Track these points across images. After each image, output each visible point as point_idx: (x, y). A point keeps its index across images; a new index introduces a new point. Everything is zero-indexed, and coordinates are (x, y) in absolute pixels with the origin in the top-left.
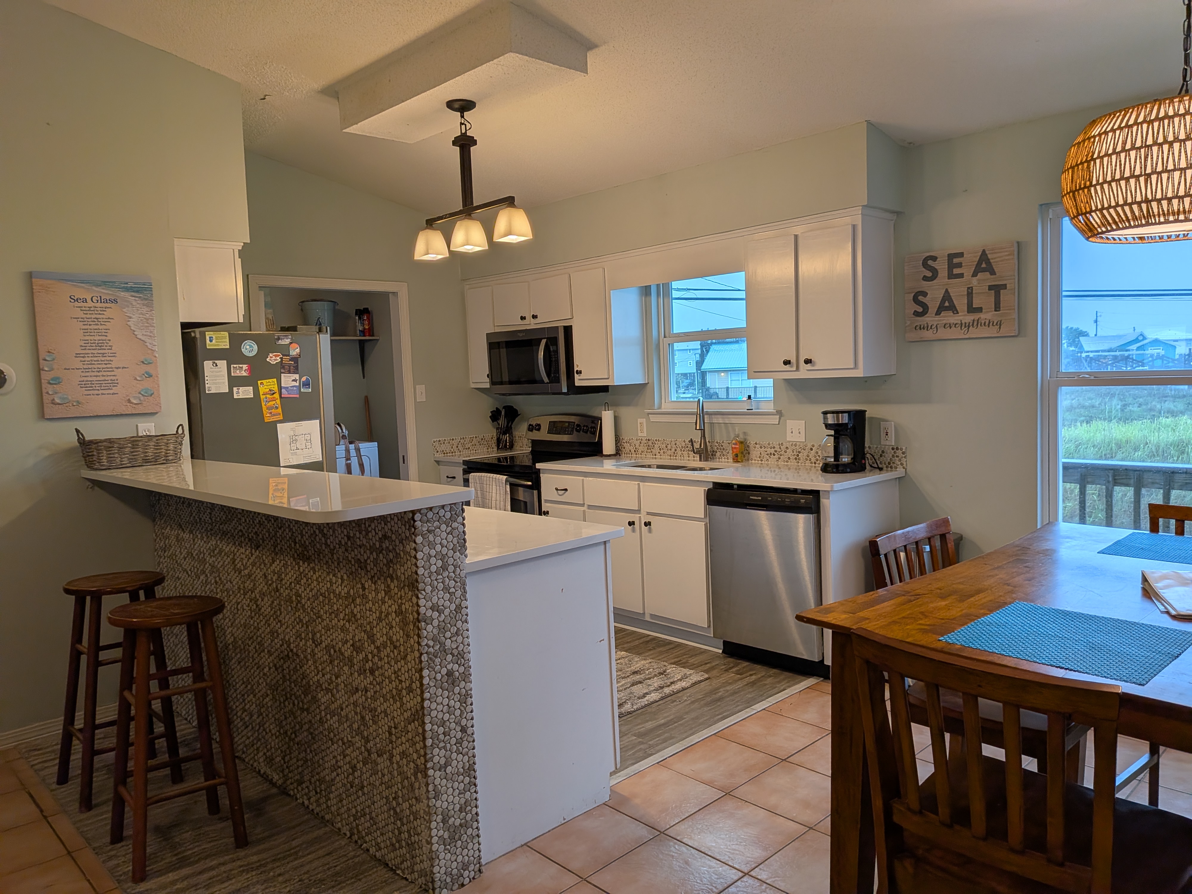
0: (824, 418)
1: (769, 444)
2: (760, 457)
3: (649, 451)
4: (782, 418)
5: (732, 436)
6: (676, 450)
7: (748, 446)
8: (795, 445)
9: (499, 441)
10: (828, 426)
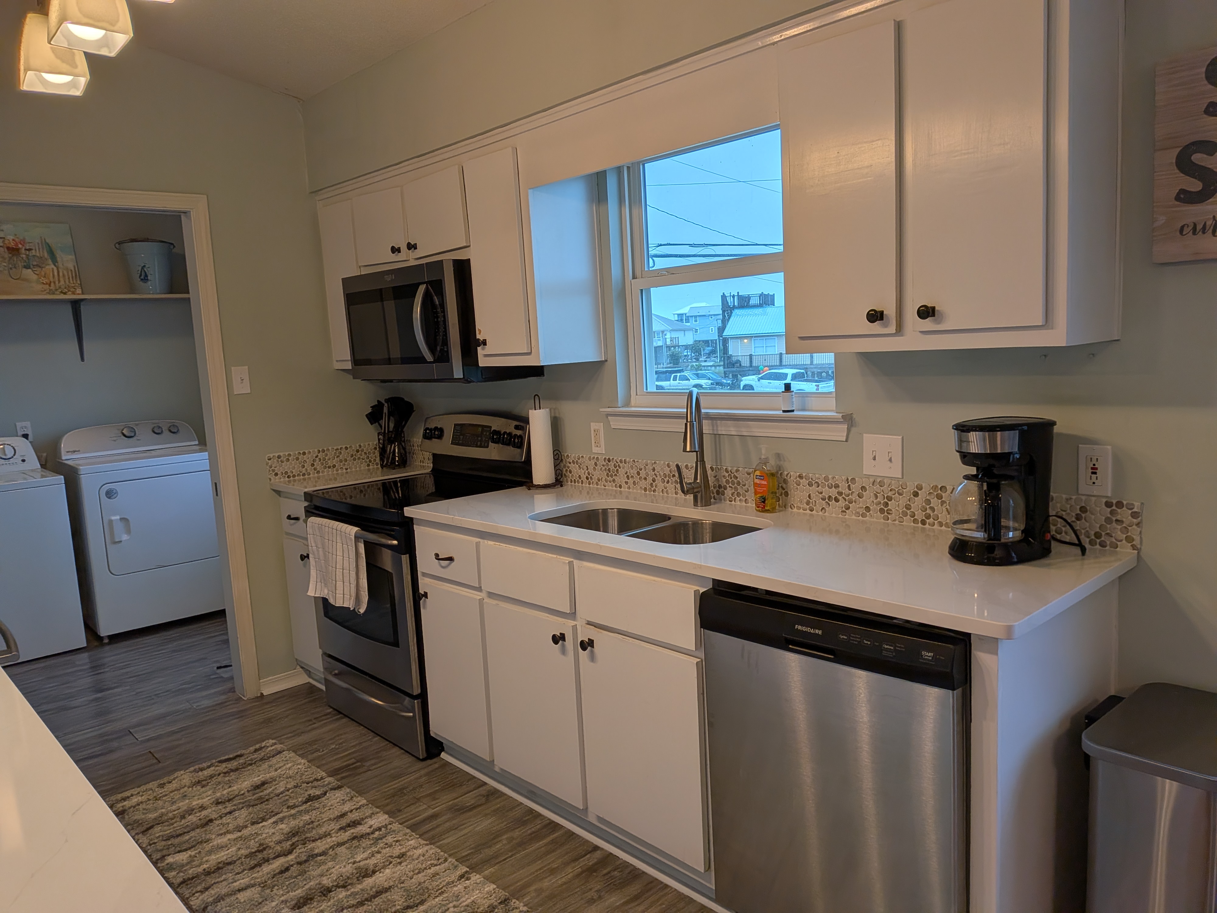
0: (961, 441)
1: (826, 479)
2: (808, 503)
3: (610, 478)
4: (854, 430)
5: (755, 462)
6: (654, 481)
7: (785, 481)
8: (881, 484)
9: (383, 452)
10: (966, 458)
